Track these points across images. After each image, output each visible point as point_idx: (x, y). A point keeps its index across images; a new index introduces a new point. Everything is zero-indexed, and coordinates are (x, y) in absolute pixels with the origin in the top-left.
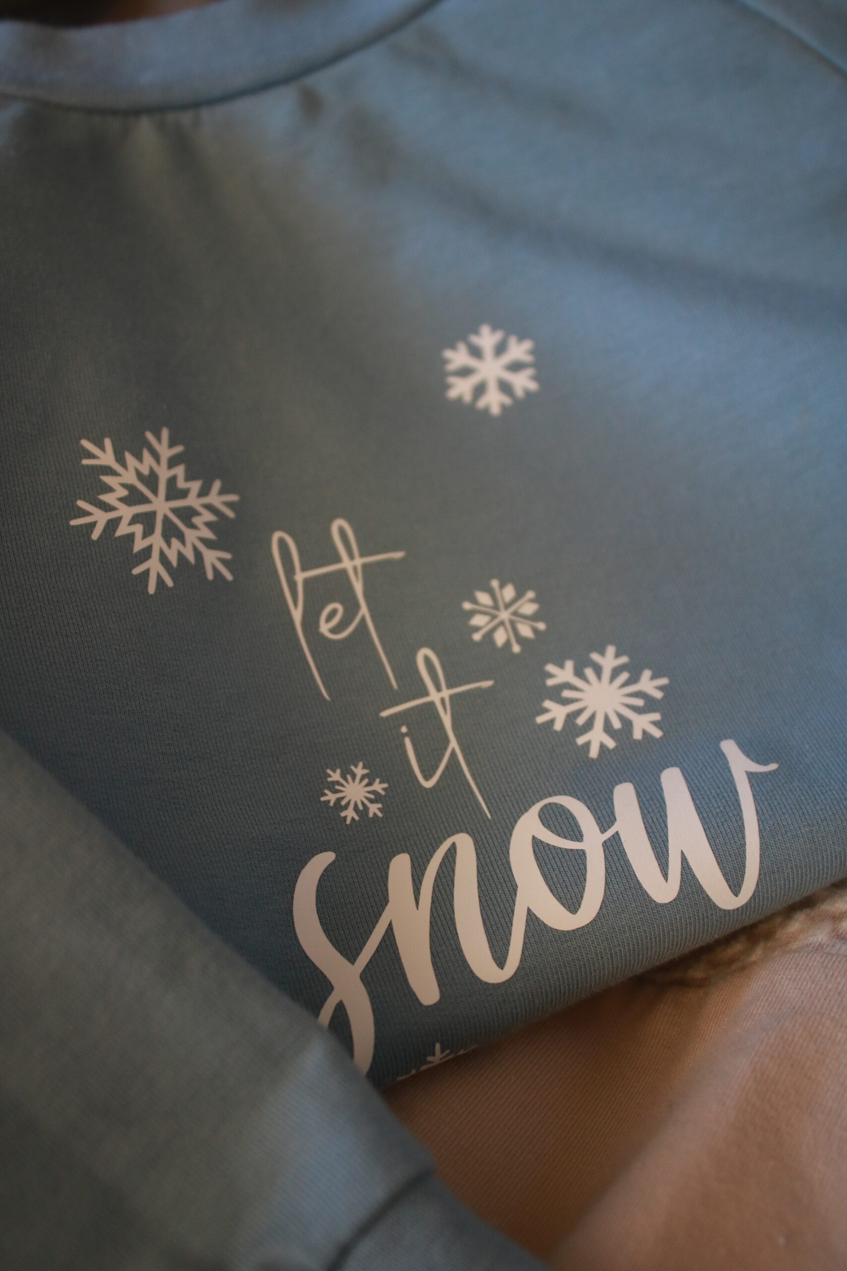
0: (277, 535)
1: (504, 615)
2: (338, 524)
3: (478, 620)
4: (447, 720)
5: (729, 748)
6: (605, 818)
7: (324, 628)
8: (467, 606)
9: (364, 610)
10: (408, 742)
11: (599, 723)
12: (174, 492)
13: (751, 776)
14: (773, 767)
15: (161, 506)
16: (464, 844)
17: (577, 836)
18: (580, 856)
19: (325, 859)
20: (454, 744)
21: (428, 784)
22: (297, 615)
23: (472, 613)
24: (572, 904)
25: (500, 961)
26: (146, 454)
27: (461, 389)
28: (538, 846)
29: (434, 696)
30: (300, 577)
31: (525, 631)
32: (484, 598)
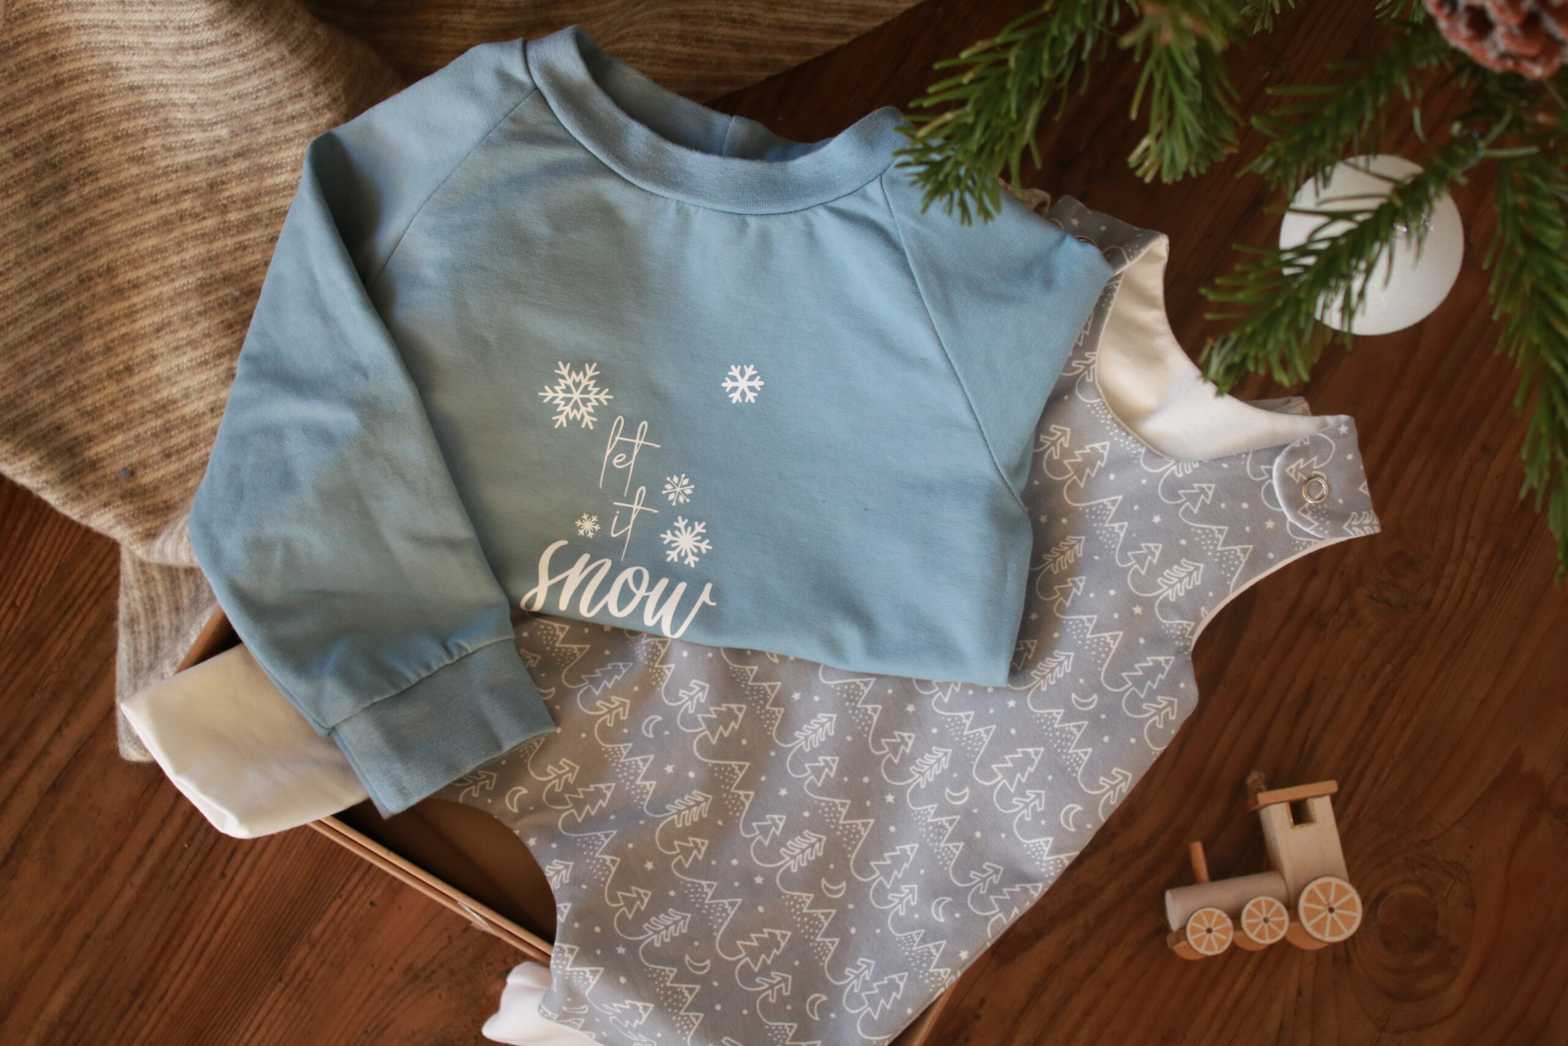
0: (620, 417)
1: (678, 489)
2: (645, 423)
3: (668, 486)
4: (633, 517)
5: (708, 587)
6: (650, 588)
7: (615, 461)
8: (668, 479)
9: (632, 462)
10: (616, 518)
11: (678, 550)
12: (586, 391)
13: (704, 603)
14: (714, 604)
15: (577, 396)
16: (608, 563)
17: (638, 588)
18: (633, 595)
19: (564, 543)
20: (630, 527)
21: (614, 535)
22: (608, 452)
23: (668, 482)
24: (620, 608)
25: (589, 610)
26: (581, 373)
27: (728, 384)
28: (626, 583)
29: (635, 506)
30: (618, 438)
31: (681, 499)
32: (676, 479)
